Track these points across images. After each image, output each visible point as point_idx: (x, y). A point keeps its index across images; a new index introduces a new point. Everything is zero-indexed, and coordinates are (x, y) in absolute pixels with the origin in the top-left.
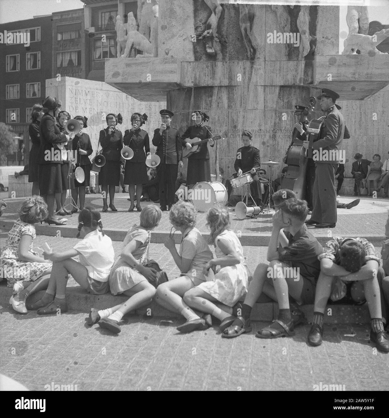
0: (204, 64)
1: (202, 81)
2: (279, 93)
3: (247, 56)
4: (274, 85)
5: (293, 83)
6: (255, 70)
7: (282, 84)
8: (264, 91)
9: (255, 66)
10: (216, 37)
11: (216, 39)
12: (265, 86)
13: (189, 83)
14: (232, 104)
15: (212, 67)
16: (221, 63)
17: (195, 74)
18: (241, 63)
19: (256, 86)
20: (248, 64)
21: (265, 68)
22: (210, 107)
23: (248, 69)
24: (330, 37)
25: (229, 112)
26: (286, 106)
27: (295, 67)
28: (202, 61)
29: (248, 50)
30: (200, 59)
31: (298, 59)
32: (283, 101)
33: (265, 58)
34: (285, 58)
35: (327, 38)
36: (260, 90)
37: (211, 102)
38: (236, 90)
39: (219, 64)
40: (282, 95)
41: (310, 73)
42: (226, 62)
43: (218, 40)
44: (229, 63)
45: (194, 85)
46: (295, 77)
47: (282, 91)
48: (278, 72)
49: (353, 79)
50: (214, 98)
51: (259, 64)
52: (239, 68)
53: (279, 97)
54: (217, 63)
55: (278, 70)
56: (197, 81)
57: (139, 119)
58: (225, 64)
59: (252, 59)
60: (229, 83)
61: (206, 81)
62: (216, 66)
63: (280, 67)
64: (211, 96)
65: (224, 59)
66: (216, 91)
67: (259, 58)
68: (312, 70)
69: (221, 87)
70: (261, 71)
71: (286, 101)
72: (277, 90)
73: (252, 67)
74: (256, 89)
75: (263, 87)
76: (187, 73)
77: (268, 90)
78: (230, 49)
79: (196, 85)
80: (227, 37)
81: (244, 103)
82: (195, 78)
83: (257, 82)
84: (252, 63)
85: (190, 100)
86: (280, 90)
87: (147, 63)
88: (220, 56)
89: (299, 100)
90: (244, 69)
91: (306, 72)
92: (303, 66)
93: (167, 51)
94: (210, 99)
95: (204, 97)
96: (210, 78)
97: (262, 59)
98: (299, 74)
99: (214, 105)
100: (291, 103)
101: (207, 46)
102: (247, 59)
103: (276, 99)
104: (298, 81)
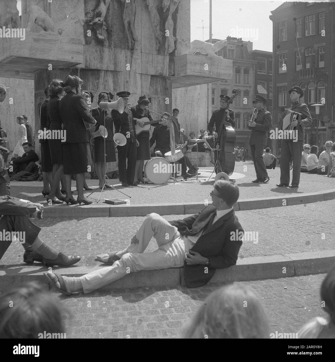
0: (93, 48)
1: (93, 64)
2: (151, 81)
3: (128, 46)
4: (147, 73)
6: (134, 59)
7: (154, 74)
8: (141, 79)
9: (134, 56)
10: (105, 25)
11: (104, 27)
12: (141, 74)
14: (117, 88)
15: (101, 53)
16: (108, 49)
17: (86, 57)
18: (123, 52)
19: (135, 73)
20: (129, 53)
21: (142, 58)
22: (98, 89)
23: (129, 58)
24: (185, 40)
27: (163, 61)
28: (91, 45)
29: (130, 42)
30: (90, 44)
31: (164, 54)
32: (153, 88)
33: (141, 50)
34: (155, 53)
35: (183, 40)
36: (138, 76)
37: (98, 84)
38: (120, 75)
39: (106, 50)
40: (152, 83)
41: (172, 67)
42: (112, 49)
43: (106, 29)
44: (114, 50)
45: (85, 67)
46: (163, 69)
48: (151, 63)
49: (209, 76)
50: (101, 80)
51: (137, 54)
52: (122, 55)
53: (150, 85)
54: (104, 49)
55: (151, 62)
56: (88, 64)
58: (110, 50)
59: (132, 49)
60: (115, 68)
61: (95, 65)
62: (103, 51)
63: (152, 59)
64: (98, 79)
65: (110, 46)
66: (102, 74)
67: (136, 49)
68: (174, 65)
69: (107, 71)
70: (139, 61)
72: (150, 77)
73: (132, 57)
74: (135, 76)
75: (140, 75)
77: (143, 77)
78: (115, 37)
79: (87, 67)
80: (112, 27)
81: (127, 87)
82: (86, 61)
83: (136, 70)
84: (132, 53)
86: (151, 79)
87: (55, 41)
88: (106, 43)
90: (126, 57)
91: (170, 66)
92: (168, 60)
93: (60, 31)
94: (97, 81)
95: (91, 79)
96: (99, 62)
97: (139, 51)
98: (165, 67)
100: (158, 90)
101: (98, 32)
102: (128, 49)
103: (148, 86)
104: (165, 72)
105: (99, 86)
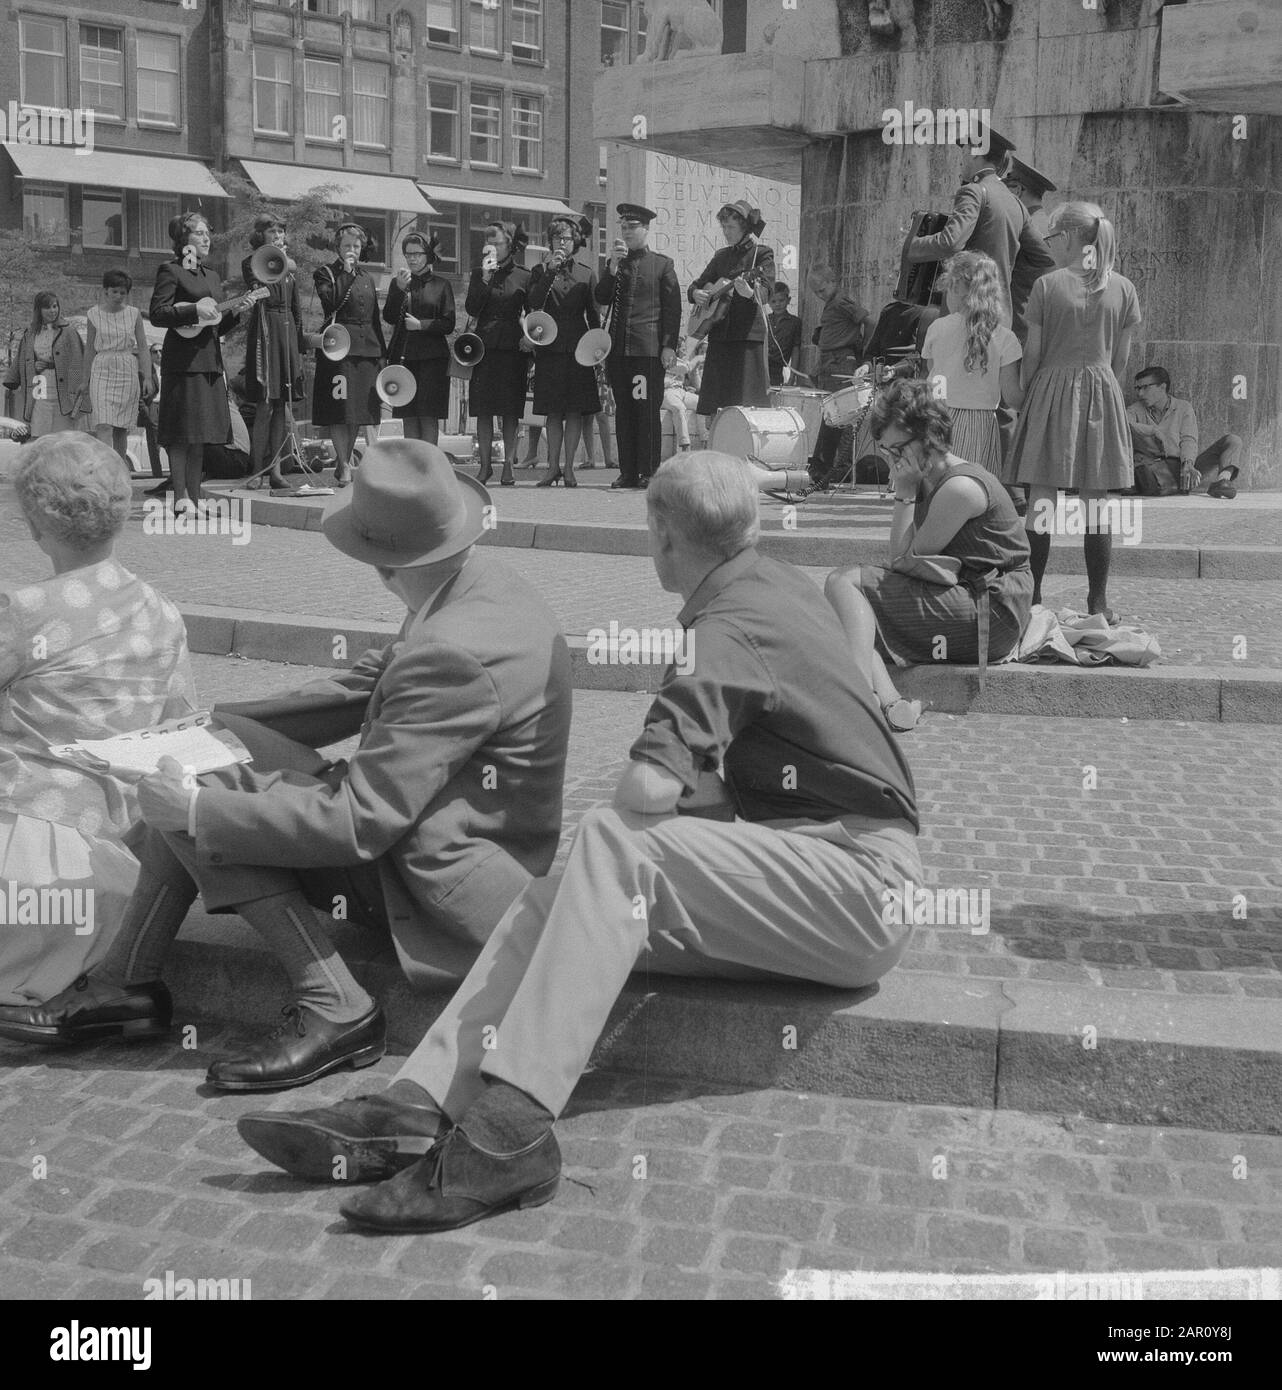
0: (865, 61)
1: (859, 114)
2: (1081, 138)
3: (985, 27)
4: (1062, 112)
5: (1118, 103)
6: (1007, 69)
7: (1087, 109)
8: (1035, 135)
9: (1007, 58)
12: (1036, 117)
13: (825, 124)
14: (941, 181)
15: (888, 71)
16: (913, 56)
17: (842, 96)
18: (967, 51)
19: (1010, 120)
20: (988, 51)
21: (1036, 60)
22: (885, 190)
23: (987, 68)
25: (931, 203)
26: (1103, 176)
27: (1126, 51)
28: (860, 53)
29: (989, 10)
30: (855, 49)
31: (1136, 24)
32: (1094, 162)
33: (1037, 29)
34: (1096, 25)
36: (1023, 130)
37: (887, 174)
39: (907, 59)
40: (1089, 142)
42: (927, 53)
44: (935, 53)
45: (838, 128)
46: (1124, 84)
47: (1090, 130)
48: (1074, 71)
50: (896, 163)
51: (1019, 49)
52: (963, 65)
53: (1079, 150)
54: (900, 56)
55: (1075, 65)
56: (847, 118)
57: (570, 236)
58: (922, 56)
59: (1000, 35)
61: (870, 115)
62: (897, 66)
63: (1081, 55)
64: (888, 160)
65: (920, 42)
67: (1017, 31)
70: (1026, 73)
71: (1101, 160)
72: (1076, 126)
73: (998, 62)
75: (1030, 122)
76: (819, 95)
77: (1044, 128)
78: (938, 7)
79: (845, 127)
82: (842, 108)
83: (1012, 107)
84: (1000, 49)
85: (838, 174)
86: (1084, 127)
87: (694, 73)
88: (909, 35)
89: (1147, 154)
90: (977, 68)
91: (1157, 67)
92: (1152, 43)
93: (768, 33)
94: (884, 168)
95: (870, 163)
96: (883, 105)
97: (1028, 35)
98: (1137, 76)
99: (895, 184)
100: (1119, 168)
102: (986, 36)
103: (1069, 155)
104: (1134, 95)
105: (890, 182)
